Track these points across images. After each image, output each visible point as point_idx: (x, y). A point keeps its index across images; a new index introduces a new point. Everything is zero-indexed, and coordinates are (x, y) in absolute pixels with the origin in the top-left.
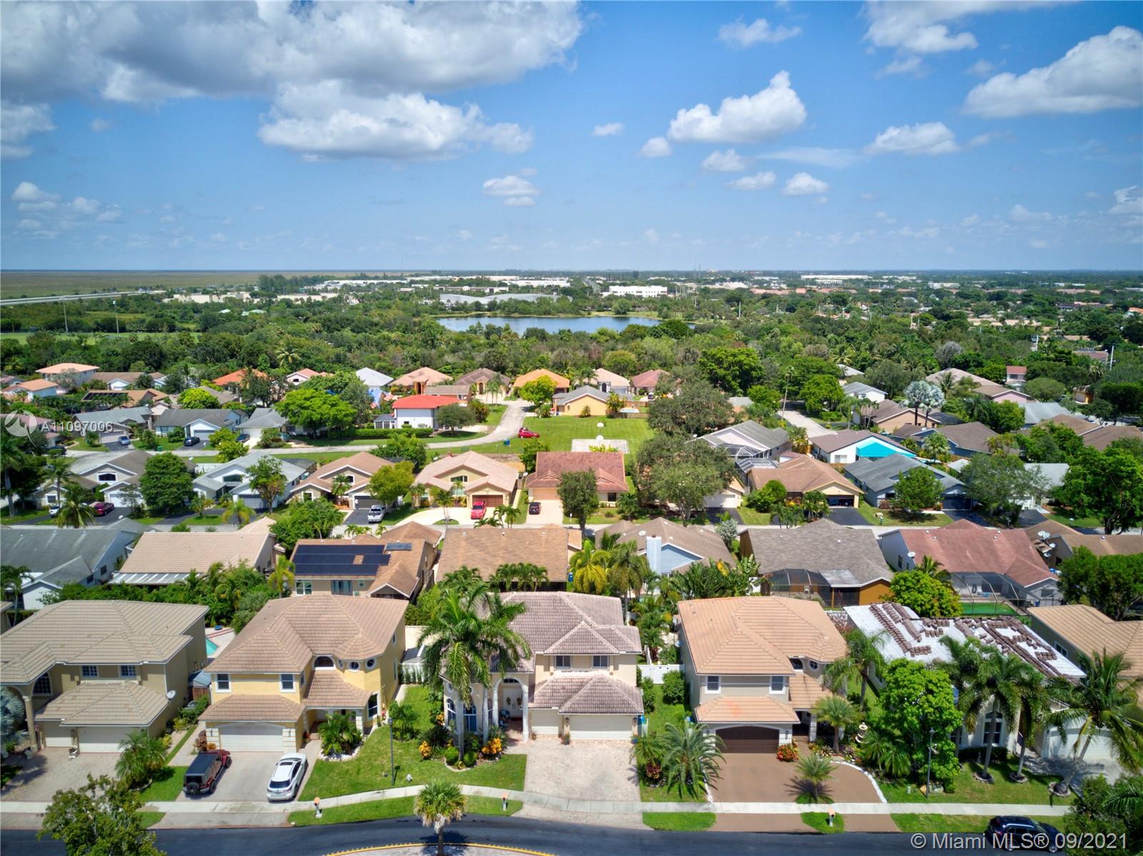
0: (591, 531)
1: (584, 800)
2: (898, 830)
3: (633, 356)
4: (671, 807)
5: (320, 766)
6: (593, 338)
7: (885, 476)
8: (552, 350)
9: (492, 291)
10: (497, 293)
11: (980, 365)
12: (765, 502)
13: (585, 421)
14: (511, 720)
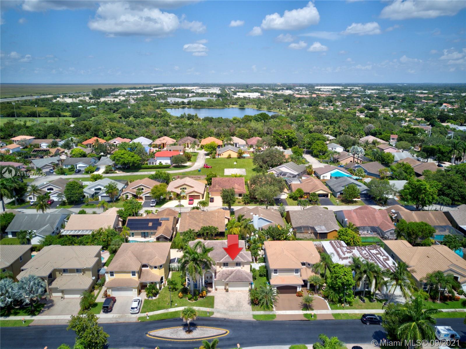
0: (233, 209)
1: (234, 311)
2: (334, 319)
3: (247, 131)
4: (262, 313)
5: (146, 301)
6: (231, 121)
7: (340, 186)
8: (215, 128)
9: (188, 95)
10: (191, 97)
11: (381, 134)
12: (296, 197)
13: (229, 160)
14: (209, 284)
